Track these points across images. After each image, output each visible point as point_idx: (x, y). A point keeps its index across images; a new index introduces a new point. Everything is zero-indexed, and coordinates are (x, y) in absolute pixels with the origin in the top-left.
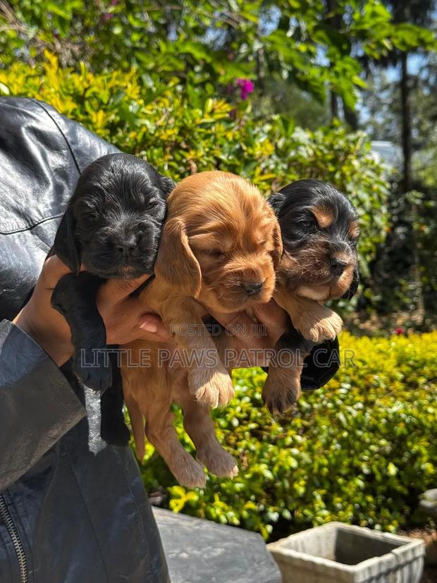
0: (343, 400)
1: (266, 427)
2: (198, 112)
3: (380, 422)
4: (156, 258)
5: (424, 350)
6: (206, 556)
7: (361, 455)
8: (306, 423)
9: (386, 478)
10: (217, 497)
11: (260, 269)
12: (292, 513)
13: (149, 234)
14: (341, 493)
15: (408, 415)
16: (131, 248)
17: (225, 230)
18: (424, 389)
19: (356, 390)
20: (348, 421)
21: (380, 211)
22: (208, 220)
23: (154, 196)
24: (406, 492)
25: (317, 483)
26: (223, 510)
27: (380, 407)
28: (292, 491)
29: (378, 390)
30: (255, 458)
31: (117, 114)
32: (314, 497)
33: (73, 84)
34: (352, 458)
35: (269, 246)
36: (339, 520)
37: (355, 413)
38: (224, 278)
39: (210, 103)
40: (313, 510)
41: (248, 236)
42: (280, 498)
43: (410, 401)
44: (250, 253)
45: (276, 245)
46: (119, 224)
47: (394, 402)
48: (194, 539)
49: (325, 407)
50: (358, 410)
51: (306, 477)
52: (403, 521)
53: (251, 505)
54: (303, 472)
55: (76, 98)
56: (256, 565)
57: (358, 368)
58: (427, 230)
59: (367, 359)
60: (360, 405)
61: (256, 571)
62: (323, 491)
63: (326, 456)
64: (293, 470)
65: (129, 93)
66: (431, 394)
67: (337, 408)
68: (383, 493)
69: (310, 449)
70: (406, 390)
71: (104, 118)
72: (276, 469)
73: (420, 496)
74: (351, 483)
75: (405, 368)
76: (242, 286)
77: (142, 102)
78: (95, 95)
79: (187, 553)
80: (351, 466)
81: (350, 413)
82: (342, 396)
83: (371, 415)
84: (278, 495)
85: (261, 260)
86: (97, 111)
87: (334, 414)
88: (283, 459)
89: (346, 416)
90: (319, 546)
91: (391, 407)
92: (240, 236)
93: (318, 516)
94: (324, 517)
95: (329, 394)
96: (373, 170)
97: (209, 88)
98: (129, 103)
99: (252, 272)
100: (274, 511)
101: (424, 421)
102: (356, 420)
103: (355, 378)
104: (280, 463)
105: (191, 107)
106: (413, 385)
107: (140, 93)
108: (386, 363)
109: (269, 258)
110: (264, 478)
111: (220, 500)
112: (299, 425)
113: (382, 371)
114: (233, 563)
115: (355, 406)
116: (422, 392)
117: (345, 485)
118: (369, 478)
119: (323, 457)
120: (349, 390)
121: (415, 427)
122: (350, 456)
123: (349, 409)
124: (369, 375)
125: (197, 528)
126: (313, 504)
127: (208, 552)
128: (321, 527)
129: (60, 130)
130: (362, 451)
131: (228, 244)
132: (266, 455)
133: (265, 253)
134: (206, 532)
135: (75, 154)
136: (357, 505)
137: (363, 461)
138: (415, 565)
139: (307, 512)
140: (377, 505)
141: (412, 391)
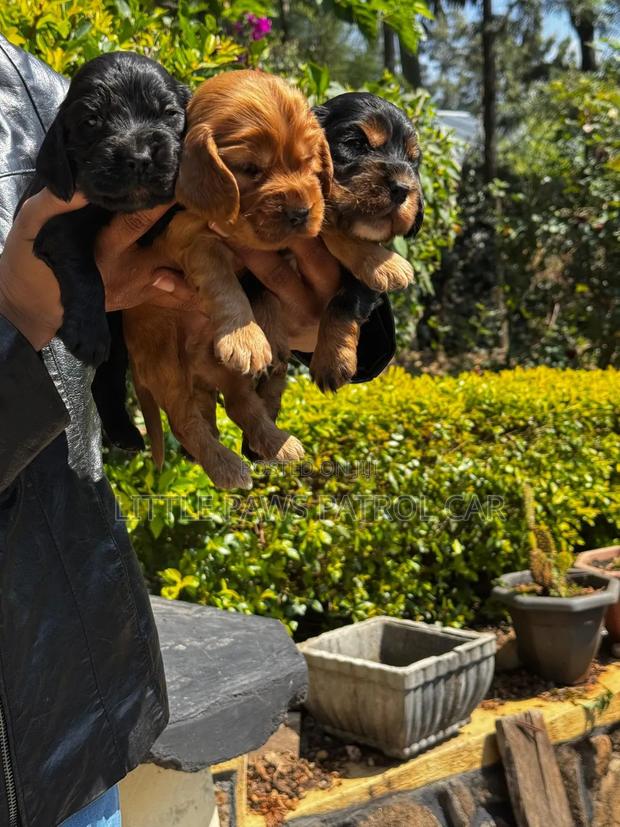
0: (393, 456)
1: (292, 491)
2: (195, 53)
3: (441, 486)
4: (176, 176)
5: (502, 391)
6: (209, 647)
7: (417, 529)
8: (343, 486)
9: (450, 559)
10: (224, 583)
11: (306, 192)
12: (325, 605)
13: (166, 146)
14: (389, 579)
15: (478, 477)
16: (145, 163)
17: (263, 140)
18: (501, 443)
19: (410, 443)
20: (399, 484)
21: (448, 204)
22: (241, 126)
23: (170, 102)
24: (475, 578)
25: (358, 566)
26: (233, 599)
27: (443, 465)
28: (325, 575)
29: (441, 443)
30: (276, 532)
31: (80, 55)
32: (355, 585)
33: (19, 11)
34: (404, 534)
35: (316, 165)
36: (387, 615)
37: (409, 473)
38: (263, 202)
39: (212, 41)
40: (353, 601)
41: (290, 149)
42: (309, 586)
43: (483, 457)
44: (292, 172)
45: (325, 165)
46: (128, 133)
47: (460, 459)
48: (194, 629)
49: (369, 465)
50: (413, 469)
51: (343, 558)
52: (471, 616)
53: (270, 593)
54: (340, 551)
55: (22, 30)
56: (275, 656)
57: (415, 414)
58: (513, 234)
59: (427, 402)
60: (416, 463)
61: (276, 663)
62: (367, 577)
63: (370, 529)
64: (326, 547)
65: (97, 25)
66: (510, 448)
67: (385, 466)
68: (445, 580)
69: (348, 521)
70: (477, 443)
71: (63, 59)
72: (303, 546)
73: (493, 582)
74: (404, 566)
75: (477, 415)
76: (284, 213)
77: (115, 37)
78: (49, 27)
79: (184, 645)
80: (403, 543)
81: (403, 473)
82: (392, 450)
83: (430, 476)
84: (306, 581)
85: (306, 181)
86: (53, 48)
87: (382, 474)
88: (314, 534)
89: (396, 477)
90: (360, 645)
91: (457, 466)
92: (281, 150)
93: (359, 609)
94: (366, 611)
95: (375, 448)
96: (439, 145)
97: (210, 19)
98: (97, 39)
99: (295, 194)
100: (301, 603)
101: (500, 484)
102: (410, 482)
103: (410, 427)
104: (310, 539)
105: (184, 45)
106: (486, 437)
107: (113, 25)
108: (451, 407)
109: (317, 181)
110: (289, 558)
111: (228, 588)
112: (335, 489)
113: (445, 418)
114: (246, 654)
115: (410, 464)
116: (499, 445)
117: (395, 568)
118: (427, 559)
119: (366, 531)
120: (401, 443)
121: (489, 492)
122: (402, 530)
123: (402, 467)
124: (430, 423)
125: (197, 616)
126: (353, 594)
127: (212, 643)
128: (363, 623)
129: (10, 60)
130: (418, 523)
131: (266, 159)
132: (290, 527)
133: (310, 172)
134: (210, 619)
135: (32, 92)
136: (410, 595)
137: (419, 536)
138: (484, 666)
139: (344, 603)
140: (437, 595)
141: (486, 446)
